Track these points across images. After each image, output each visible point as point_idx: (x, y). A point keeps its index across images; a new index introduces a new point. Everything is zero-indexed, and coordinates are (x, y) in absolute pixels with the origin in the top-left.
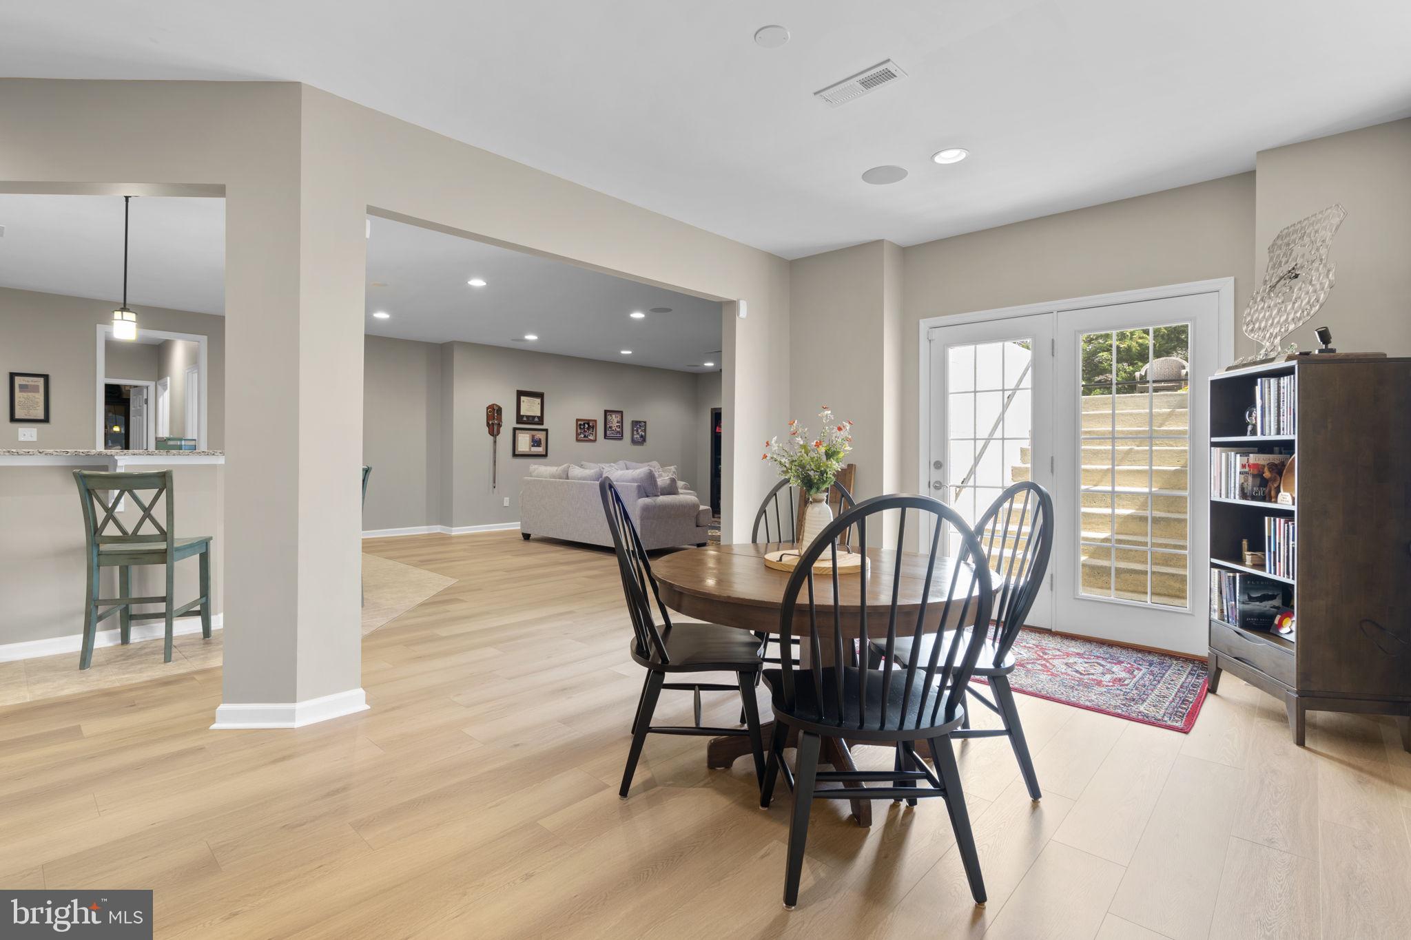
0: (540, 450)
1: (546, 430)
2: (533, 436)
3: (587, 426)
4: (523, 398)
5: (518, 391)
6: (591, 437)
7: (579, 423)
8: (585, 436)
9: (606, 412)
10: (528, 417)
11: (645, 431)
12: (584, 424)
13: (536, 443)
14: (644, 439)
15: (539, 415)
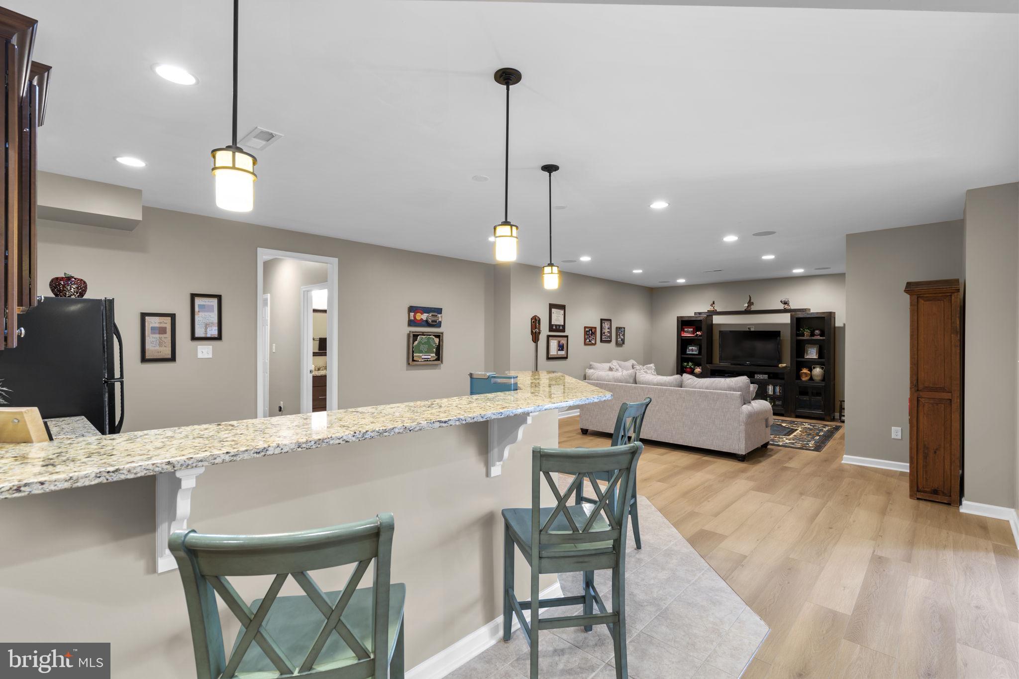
0: (563, 353)
1: (567, 337)
2: (559, 342)
3: (590, 332)
4: (553, 310)
5: (550, 304)
6: (593, 342)
7: (587, 329)
8: (590, 341)
9: (602, 320)
10: (556, 326)
11: (624, 335)
12: (589, 330)
13: (561, 347)
14: (623, 341)
15: (563, 324)
